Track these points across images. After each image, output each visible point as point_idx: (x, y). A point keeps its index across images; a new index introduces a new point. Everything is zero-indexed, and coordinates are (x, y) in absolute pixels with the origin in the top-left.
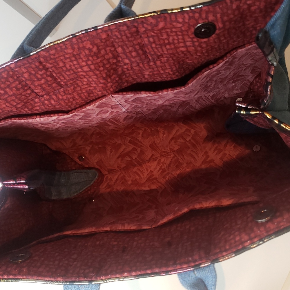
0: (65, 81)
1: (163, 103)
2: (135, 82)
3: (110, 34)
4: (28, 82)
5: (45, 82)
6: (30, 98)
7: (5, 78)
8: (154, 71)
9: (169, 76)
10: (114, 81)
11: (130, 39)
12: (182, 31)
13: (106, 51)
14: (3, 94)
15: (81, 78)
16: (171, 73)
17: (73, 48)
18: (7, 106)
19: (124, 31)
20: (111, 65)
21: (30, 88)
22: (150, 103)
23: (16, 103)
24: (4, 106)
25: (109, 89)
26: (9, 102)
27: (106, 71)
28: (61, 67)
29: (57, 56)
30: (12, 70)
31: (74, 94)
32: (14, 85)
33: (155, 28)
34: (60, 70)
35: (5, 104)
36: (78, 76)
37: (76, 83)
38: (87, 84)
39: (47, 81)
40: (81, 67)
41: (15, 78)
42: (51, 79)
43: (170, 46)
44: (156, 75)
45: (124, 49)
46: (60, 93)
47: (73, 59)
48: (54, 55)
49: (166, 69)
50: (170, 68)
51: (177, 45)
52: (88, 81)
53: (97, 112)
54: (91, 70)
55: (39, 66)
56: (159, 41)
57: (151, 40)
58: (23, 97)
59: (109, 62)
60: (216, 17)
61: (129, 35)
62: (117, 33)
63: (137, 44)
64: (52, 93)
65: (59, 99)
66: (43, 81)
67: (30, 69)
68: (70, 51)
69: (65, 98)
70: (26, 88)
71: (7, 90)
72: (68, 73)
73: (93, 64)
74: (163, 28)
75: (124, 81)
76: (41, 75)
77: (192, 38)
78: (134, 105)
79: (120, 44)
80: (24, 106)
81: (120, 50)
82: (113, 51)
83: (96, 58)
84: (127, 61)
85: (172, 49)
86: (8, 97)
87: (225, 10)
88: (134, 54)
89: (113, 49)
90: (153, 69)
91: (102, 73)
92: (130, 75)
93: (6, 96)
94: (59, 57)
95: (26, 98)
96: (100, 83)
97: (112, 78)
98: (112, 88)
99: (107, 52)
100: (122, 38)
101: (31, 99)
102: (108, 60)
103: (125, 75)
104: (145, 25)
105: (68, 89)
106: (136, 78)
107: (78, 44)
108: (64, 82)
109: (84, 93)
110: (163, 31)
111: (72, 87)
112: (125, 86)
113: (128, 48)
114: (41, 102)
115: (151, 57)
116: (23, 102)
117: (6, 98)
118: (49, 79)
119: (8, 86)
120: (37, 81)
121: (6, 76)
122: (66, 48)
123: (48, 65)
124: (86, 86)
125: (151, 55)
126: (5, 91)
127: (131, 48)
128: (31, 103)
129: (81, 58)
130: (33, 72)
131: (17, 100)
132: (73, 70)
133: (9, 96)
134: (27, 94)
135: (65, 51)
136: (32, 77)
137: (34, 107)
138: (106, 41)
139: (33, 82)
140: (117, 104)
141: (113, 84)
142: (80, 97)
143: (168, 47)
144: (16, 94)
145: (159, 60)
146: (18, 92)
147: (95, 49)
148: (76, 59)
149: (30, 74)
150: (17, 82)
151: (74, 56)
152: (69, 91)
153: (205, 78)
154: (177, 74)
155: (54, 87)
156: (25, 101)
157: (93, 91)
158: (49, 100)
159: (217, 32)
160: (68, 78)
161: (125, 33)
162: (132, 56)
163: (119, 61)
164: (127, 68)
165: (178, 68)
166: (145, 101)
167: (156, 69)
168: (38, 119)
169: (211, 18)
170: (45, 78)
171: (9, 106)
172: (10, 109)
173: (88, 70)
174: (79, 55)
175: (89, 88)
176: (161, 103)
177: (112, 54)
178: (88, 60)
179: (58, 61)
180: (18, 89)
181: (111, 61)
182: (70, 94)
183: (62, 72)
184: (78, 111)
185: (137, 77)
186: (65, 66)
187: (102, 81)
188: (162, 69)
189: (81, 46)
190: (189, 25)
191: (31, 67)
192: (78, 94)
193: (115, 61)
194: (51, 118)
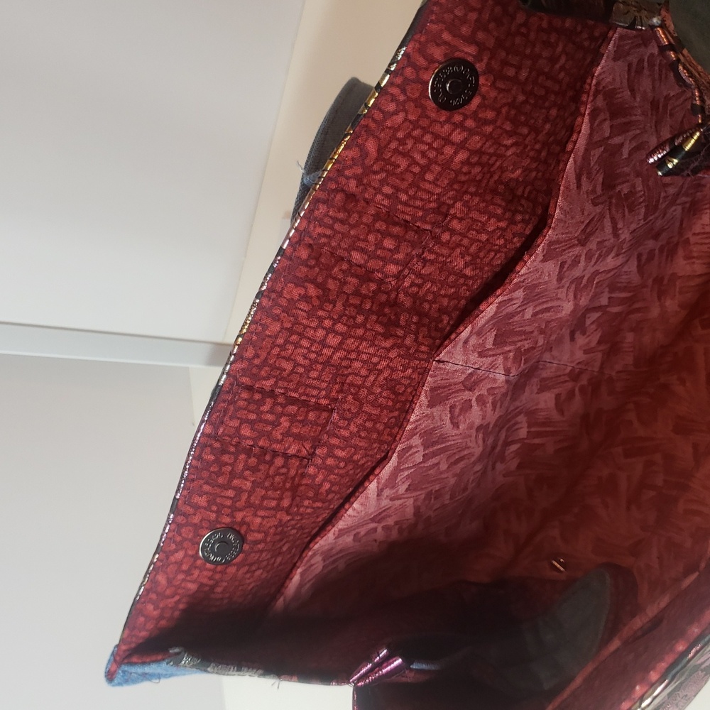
0: (324, 392)
1: (576, 305)
2: (463, 302)
3: (311, 242)
4: (261, 443)
5: (292, 422)
6: (292, 472)
7: (214, 462)
8: (467, 248)
9: (509, 235)
10: (413, 327)
11: (352, 221)
12: (415, 125)
13: (335, 279)
14: (235, 496)
15: (346, 368)
16: (503, 224)
17: (277, 318)
18: (263, 517)
19: (326, 215)
20: (373, 299)
21: (275, 454)
22: (546, 326)
23: (274, 499)
24: (258, 520)
25: (417, 351)
26: (260, 507)
27: (374, 317)
28: (292, 372)
29: (263, 355)
30: (214, 437)
31: (365, 408)
32: (241, 466)
33: (368, 162)
34: (296, 378)
35: (255, 515)
36: (338, 367)
37: (349, 384)
38: (370, 371)
39: (293, 419)
40: (323, 343)
41: (232, 449)
42: (295, 408)
43: (433, 172)
44: (481, 255)
45: (362, 251)
46: (336, 425)
47: (294, 338)
48: (257, 356)
49: (484, 224)
50: (489, 218)
51: (440, 158)
52: (364, 362)
53: (447, 418)
54: (345, 336)
55: (251, 398)
56: (403, 180)
57: (387, 190)
58: (277, 479)
59: (365, 297)
60: (446, 43)
61: (341, 215)
62: (319, 230)
63: (375, 221)
64: (325, 437)
65: (345, 439)
66: (285, 422)
67: (242, 414)
68: (276, 327)
69: (356, 430)
70: (268, 458)
71: (236, 482)
72: (314, 374)
73: (335, 322)
74: (380, 151)
75: (434, 314)
76: (271, 412)
77: (448, 120)
78: (510, 351)
79: (344, 245)
80: (298, 498)
81: (357, 257)
82: (349, 270)
83: (331, 306)
84: (393, 269)
85: (440, 174)
86: (249, 497)
87: (448, 17)
88: (389, 243)
89: (345, 266)
90: (459, 245)
91: (368, 326)
92: (436, 295)
93: (244, 497)
94: (269, 353)
95: (287, 478)
96: (388, 350)
97: (402, 323)
98: (422, 344)
99: (339, 280)
100: (336, 232)
101: (297, 473)
102: (357, 293)
103: (426, 301)
104: (348, 173)
105: (346, 406)
106: (453, 290)
107: (276, 304)
108: (325, 398)
109: (380, 393)
110: (387, 155)
111: (350, 398)
112: (448, 323)
113: (366, 240)
114: (321, 468)
115: (427, 223)
116: (287, 490)
117: (248, 501)
118: (292, 409)
119: (233, 475)
120: (273, 429)
121: (213, 458)
122: (265, 327)
123: (268, 384)
124: (372, 378)
125: (423, 219)
126: (234, 488)
127: (371, 238)
128: (307, 485)
129: (306, 327)
130: (253, 417)
131: (270, 492)
132: (316, 362)
133: (250, 493)
134: (279, 468)
135: (268, 332)
136: (259, 426)
137: (319, 489)
138: (317, 259)
139: (268, 436)
140: (470, 371)
141: (416, 334)
142: (380, 406)
143: (429, 177)
144: (259, 480)
145: (452, 219)
146: (259, 474)
147: (312, 291)
148: (299, 334)
149: (252, 423)
150: (242, 456)
151: (291, 331)
152: (349, 410)
153: (584, 179)
154: (519, 217)
155: (315, 421)
156: (288, 485)
157: (394, 376)
158: (330, 454)
159: (480, 67)
160: (324, 385)
161: (331, 217)
162: (390, 250)
163: (381, 282)
164: (412, 285)
165: (504, 204)
166: (528, 329)
167: (465, 241)
168: (350, 512)
169: (438, 53)
170: (283, 414)
171: (266, 515)
172: (274, 522)
173: (339, 339)
174: (297, 323)
175: (381, 378)
176: (572, 307)
177: (352, 276)
178: (321, 319)
179: (275, 362)
180: (254, 470)
181: (364, 291)
182: (358, 414)
183: (303, 380)
184: (400, 439)
185: (452, 287)
186: (297, 365)
187: (388, 344)
188: (478, 232)
189: (284, 302)
190: (415, 101)
191: (240, 408)
192: (374, 404)
193: (373, 286)
194: (369, 492)
